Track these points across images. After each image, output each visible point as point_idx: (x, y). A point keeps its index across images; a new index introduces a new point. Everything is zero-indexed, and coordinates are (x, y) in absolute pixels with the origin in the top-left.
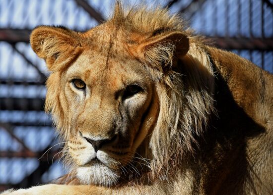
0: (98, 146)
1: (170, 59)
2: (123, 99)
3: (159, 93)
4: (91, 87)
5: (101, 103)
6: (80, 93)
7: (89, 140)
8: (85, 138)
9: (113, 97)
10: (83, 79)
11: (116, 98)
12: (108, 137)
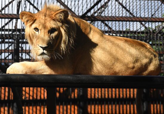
0: (44, 48)
1: (63, 18)
2: (51, 34)
3: (61, 30)
4: (40, 30)
5: (44, 35)
6: (37, 32)
7: (41, 47)
8: (40, 46)
9: (48, 33)
10: (38, 28)
11: (49, 33)
12: (47, 46)
